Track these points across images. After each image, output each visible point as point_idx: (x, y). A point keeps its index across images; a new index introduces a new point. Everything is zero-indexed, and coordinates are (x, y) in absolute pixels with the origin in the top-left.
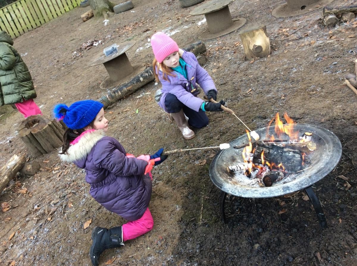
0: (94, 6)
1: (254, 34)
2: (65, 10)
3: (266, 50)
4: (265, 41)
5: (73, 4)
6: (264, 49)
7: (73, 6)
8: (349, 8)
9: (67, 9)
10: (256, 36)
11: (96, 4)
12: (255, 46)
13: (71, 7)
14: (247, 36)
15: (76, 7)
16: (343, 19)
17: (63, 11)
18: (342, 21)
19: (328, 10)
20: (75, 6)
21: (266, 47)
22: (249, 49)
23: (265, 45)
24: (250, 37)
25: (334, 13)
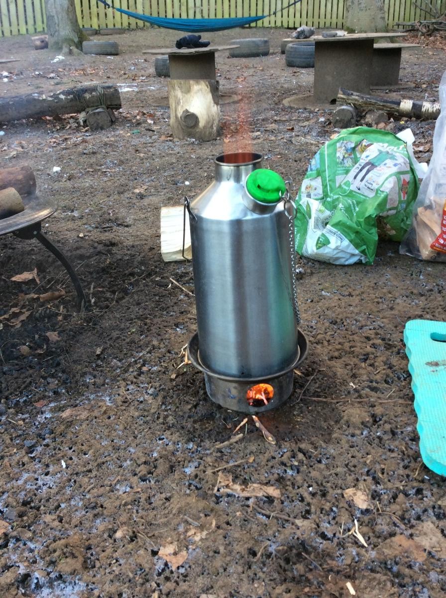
0: (52, 29)
1: (190, 87)
2: (19, 30)
3: (205, 127)
4: (208, 108)
5: (37, 26)
6: (202, 124)
7: (35, 29)
8: (381, 102)
9: (23, 31)
10: (192, 93)
11: (57, 28)
12: (187, 111)
13: (31, 29)
14: (177, 88)
15: (40, 32)
16: (365, 120)
17: (15, 32)
18: (363, 121)
19: (344, 94)
20: (38, 30)
21: (208, 122)
22: (176, 117)
23: (205, 117)
24: (182, 92)
25: (354, 104)
